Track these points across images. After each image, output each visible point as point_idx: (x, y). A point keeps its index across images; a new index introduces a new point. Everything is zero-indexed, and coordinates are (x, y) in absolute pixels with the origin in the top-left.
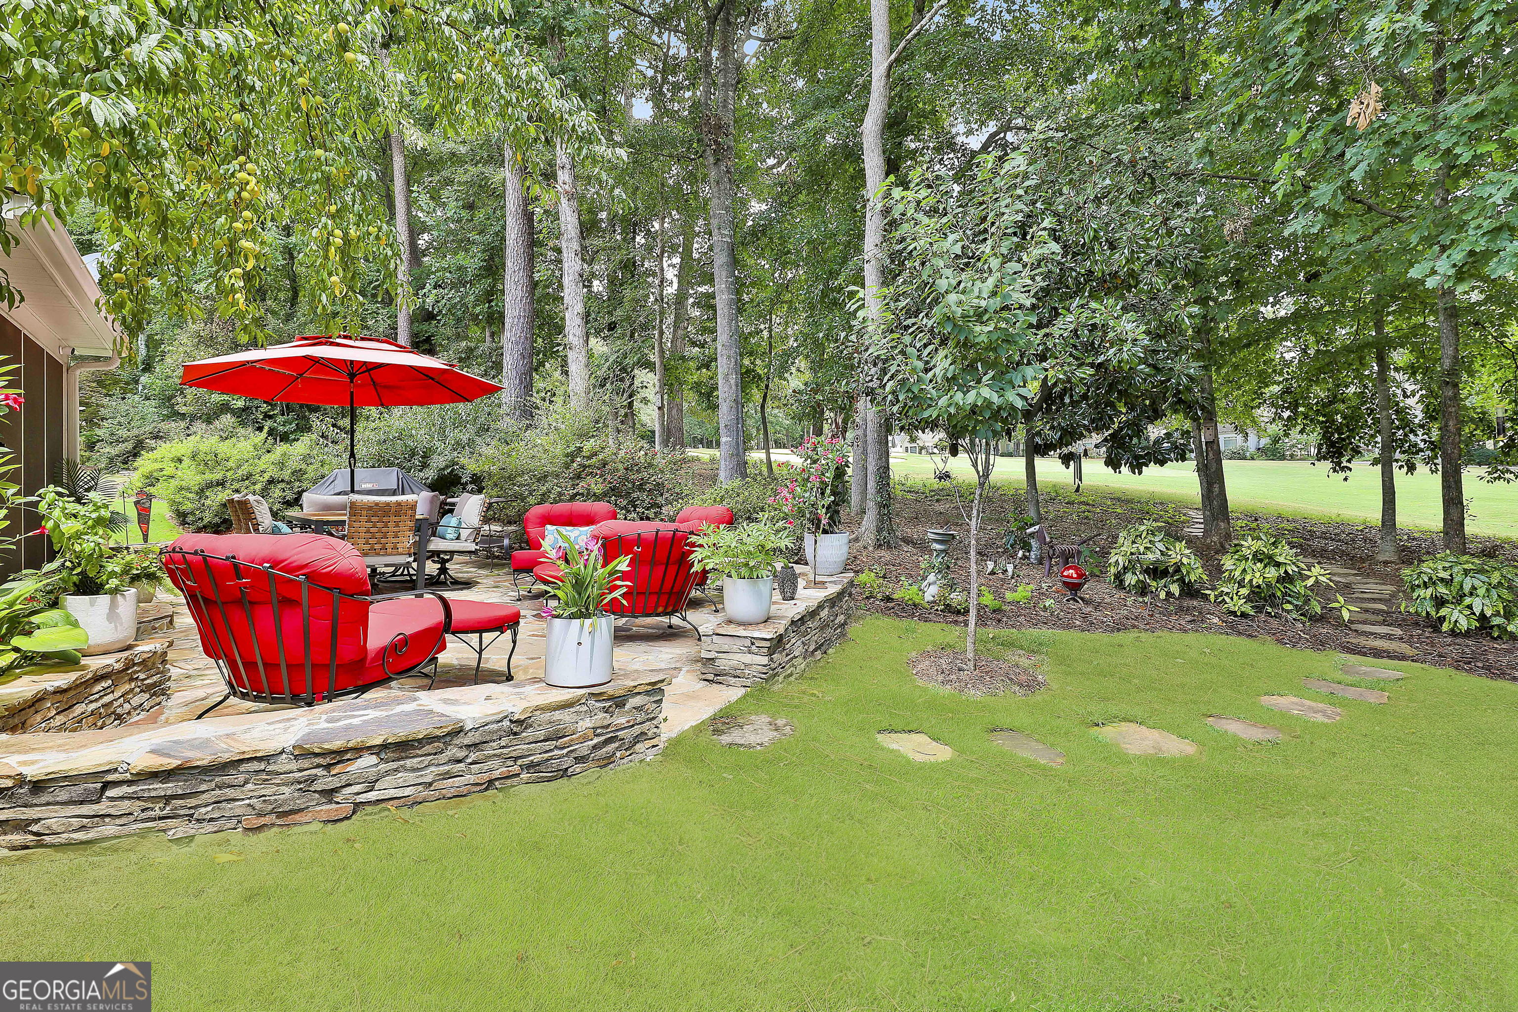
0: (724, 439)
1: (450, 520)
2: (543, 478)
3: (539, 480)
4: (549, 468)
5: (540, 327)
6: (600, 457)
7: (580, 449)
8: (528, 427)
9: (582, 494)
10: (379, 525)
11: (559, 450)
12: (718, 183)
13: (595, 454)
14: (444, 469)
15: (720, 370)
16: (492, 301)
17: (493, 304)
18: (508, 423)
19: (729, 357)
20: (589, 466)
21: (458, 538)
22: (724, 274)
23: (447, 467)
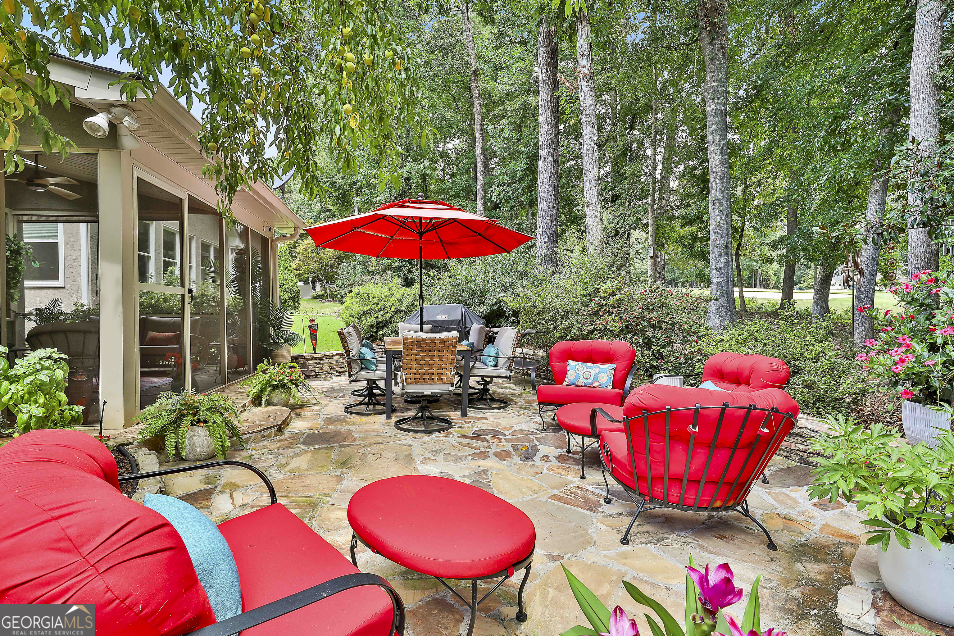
0: (714, 280)
1: (490, 350)
2: (565, 315)
3: (562, 316)
4: (570, 307)
5: (563, 208)
6: (617, 297)
7: (597, 291)
8: (553, 273)
9: (600, 331)
10: (427, 358)
11: (579, 290)
12: (712, 59)
13: (611, 295)
14: (494, 305)
15: (711, 222)
16: (532, 191)
17: (533, 193)
18: (540, 271)
19: (720, 210)
20: (606, 305)
21: (496, 365)
22: (717, 137)
23: (496, 303)
